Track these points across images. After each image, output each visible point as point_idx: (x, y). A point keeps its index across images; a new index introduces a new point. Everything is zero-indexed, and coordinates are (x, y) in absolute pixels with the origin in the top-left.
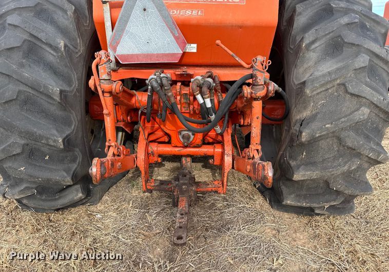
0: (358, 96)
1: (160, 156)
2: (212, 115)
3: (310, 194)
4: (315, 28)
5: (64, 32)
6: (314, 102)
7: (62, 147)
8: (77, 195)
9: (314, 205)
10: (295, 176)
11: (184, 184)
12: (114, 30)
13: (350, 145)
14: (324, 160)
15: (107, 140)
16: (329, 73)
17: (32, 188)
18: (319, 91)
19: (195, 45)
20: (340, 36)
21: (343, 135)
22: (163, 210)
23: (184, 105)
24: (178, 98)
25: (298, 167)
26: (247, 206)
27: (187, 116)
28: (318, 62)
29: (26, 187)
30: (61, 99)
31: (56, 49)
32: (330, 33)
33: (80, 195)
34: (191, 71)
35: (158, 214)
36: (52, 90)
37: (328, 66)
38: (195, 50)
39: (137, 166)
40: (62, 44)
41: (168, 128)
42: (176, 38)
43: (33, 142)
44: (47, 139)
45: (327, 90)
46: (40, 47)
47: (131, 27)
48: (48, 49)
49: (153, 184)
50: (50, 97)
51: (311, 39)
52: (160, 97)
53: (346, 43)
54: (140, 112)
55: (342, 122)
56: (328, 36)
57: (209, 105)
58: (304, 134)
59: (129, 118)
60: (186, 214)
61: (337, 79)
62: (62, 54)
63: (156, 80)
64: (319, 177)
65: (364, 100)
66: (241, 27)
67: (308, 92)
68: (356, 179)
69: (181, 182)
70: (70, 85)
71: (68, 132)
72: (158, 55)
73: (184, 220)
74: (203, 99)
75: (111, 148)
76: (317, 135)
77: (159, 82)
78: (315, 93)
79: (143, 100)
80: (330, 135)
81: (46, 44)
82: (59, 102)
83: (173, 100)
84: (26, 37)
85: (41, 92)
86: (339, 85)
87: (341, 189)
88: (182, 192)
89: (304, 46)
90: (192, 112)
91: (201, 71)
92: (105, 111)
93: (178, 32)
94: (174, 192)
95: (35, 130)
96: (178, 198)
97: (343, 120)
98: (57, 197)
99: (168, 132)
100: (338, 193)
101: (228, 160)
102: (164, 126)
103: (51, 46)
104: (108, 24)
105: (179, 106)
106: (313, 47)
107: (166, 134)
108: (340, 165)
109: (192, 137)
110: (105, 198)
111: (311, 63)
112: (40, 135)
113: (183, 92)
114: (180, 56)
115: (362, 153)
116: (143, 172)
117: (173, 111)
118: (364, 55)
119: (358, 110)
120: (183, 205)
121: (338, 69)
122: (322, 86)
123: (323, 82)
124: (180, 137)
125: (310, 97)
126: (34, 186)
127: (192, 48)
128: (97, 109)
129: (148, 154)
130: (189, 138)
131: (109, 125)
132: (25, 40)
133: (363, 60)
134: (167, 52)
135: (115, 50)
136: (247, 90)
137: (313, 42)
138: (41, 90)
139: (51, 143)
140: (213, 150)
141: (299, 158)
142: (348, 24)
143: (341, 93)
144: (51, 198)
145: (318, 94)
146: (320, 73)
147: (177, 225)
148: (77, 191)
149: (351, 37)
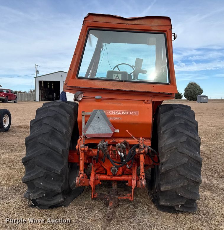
0: (183, 153)
1: (101, 181)
2: (124, 160)
3: (171, 199)
4: (166, 125)
5: (65, 125)
6: (166, 155)
7: (60, 174)
8: (61, 199)
9: (173, 204)
10: (162, 188)
11: (112, 194)
12: (86, 125)
13: (182, 174)
14: (173, 181)
15: (80, 170)
16: (171, 144)
17: (44, 193)
18: (168, 151)
19: (119, 130)
20: (175, 129)
21: (179, 169)
22: (101, 210)
23: (113, 155)
24: (111, 152)
25: (163, 184)
26: (145, 208)
27: (115, 160)
28: (168, 139)
29: (41, 193)
30: (62, 153)
31: (62, 133)
32: (172, 127)
33: (62, 199)
34: (117, 140)
35: (99, 211)
36: (60, 149)
37: (171, 141)
38: (119, 132)
39: (90, 185)
40: (65, 131)
41: (106, 166)
42: (111, 128)
43: (48, 172)
44: (55, 170)
45: (171, 150)
46: (56, 132)
47: (93, 124)
48: (59, 133)
49: (97, 195)
50: (58, 152)
51: (164, 130)
52: (103, 152)
53: (178, 132)
54: (93, 158)
55: (177, 164)
56: (171, 129)
57: (123, 155)
58: (162, 169)
59: (87, 161)
60: (112, 208)
61: (174, 146)
62: (64, 135)
63: (102, 145)
64: (171, 189)
65: (185, 155)
66: (137, 124)
67: (163, 151)
68: (189, 190)
69: (111, 193)
70: (65, 147)
71: (62, 168)
72: (103, 134)
73: (111, 210)
74: (121, 153)
75: (81, 174)
76: (168, 169)
77: (103, 146)
78: (166, 151)
79: (95, 153)
80: (174, 169)
81: (58, 131)
82: (61, 155)
83: (108, 153)
84: (51, 128)
85: (55, 151)
86: (175, 148)
87: (183, 195)
88: (111, 199)
89: (162, 132)
90: (117, 158)
91: (122, 140)
92: (81, 158)
93: (112, 126)
94: (107, 199)
95: (50, 166)
96: (109, 202)
97: (177, 163)
98: (52, 199)
99: (105, 168)
100: (182, 197)
101: (134, 182)
102: (104, 165)
103: (60, 132)
104: (83, 123)
105: (111, 156)
106: (166, 132)
107: (105, 169)
108: (179, 183)
109: (117, 170)
110: (71, 204)
111: (165, 139)
112: (52, 168)
113: (113, 149)
114: (112, 134)
115: (187, 177)
116: (92, 188)
117: (108, 158)
118: (184, 137)
119: (183, 159)
120: (111, 204)
121: (174, 142)
122: (168, 148)
123: (168, 147)
124: (111, 170)
125: (165, 153)
126: (45, 192)
127: (118, 131)
128: (70, 157)
129: (95, 179)
130: (115, 171)
131: (82, 164)
132: (50, 130)
133: (184, 139)
134: (107, 133)
135: (85, 132)
136: (137, 150)
137: (165, 131)
138: (55, 150)
139: (56, 172)
140: (127, 178)
141: (164, 180)
142: (179, 124)
143: (176, 152)
144: (49, 199)
145: (167, 152)
146: (168, 144)
147: (108, 212)
148: (61, 197)
149: (180, 129)
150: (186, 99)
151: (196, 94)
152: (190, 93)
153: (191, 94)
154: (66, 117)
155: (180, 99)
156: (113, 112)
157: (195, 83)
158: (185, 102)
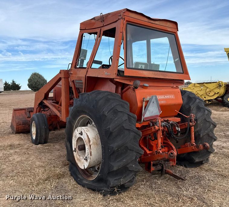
9: (204, 159)
20: (198, 106)
21: (209, 133)
42: (159, 110)
45: (202, 121)
46: (130, 118)
53: (201, 107)
58: (201, 135)
65: (210, 123)
74: (178, 128)
76: (204, 134)
86: (204, 119)
97: (209, 129)
114: (159, 116)
133: (206, 112)
134: (156, 115)
135: (144, 116)
136: (191, 124)
143: (205, 122)
150: (30, 89)
151: (40, 84)
152: (34, 83)
153: (36, 84)
154: (127, 104)
155: (18, 90)
156: (159, 97)
157: (38, 74)
158: (30, 93)
